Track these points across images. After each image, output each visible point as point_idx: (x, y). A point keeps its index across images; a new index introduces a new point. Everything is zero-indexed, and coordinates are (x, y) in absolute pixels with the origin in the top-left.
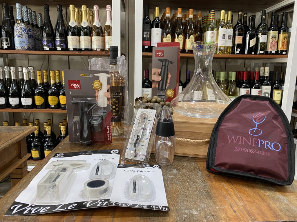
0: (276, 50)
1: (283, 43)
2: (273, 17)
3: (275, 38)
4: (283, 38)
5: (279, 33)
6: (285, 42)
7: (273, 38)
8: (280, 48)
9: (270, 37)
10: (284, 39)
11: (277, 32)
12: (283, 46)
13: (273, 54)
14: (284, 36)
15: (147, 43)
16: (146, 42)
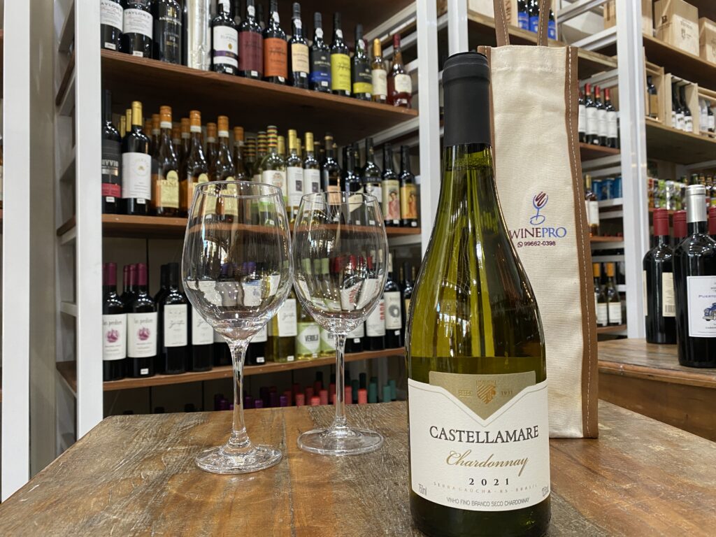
0: (399, 218)
1: (410, 204)
2: (386, 153)
3: (396, 194)
4: (409, 194)
5: (401, 186)
6: (414, 204)
7: (393, 194)
8: (406, 214)
9: (387, 193)
10: (411, 196)
11: (397, 182)
12: (410, 211)
13: (396, 225)
14: (409, 191)
15: (113, 191)
16: (111, 188)
